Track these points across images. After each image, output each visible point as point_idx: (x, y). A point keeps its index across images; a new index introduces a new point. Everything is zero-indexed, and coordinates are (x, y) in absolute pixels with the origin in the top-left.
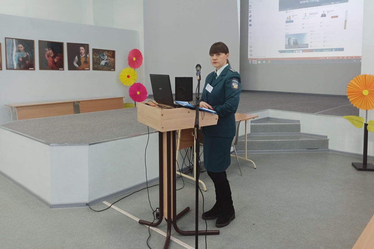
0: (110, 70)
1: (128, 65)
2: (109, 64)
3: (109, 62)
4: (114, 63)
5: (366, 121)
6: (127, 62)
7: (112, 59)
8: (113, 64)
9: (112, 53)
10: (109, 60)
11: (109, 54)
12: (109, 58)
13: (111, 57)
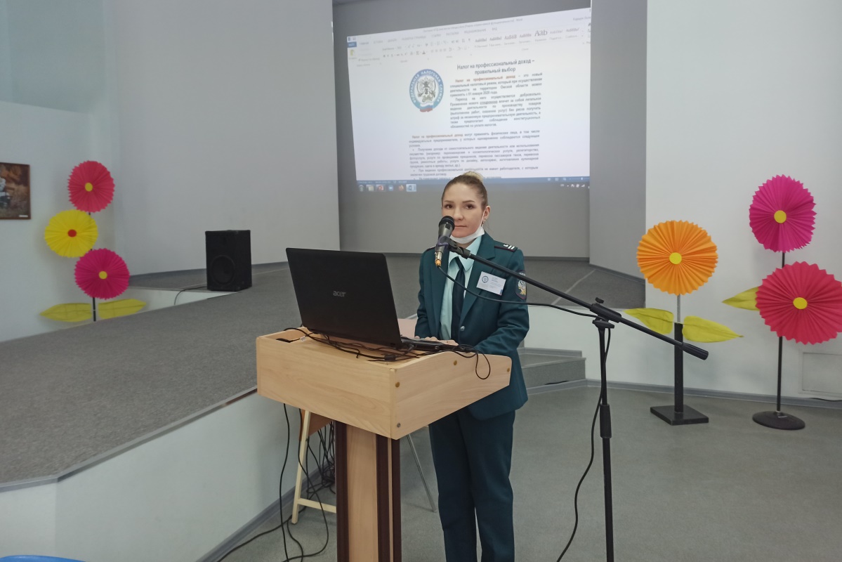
0: (16, 218)
1: (71, 205)
2: (13, 202)
3: (11, 197)
4: (27, 197)
5: (679, 319)
6: (66, 194)
7: (22, 188)
8: (25, 202)
9: (19, 172)
10: (13, 189)
11: (12, 175)
12: (13, 185)
13: (18, 183)
